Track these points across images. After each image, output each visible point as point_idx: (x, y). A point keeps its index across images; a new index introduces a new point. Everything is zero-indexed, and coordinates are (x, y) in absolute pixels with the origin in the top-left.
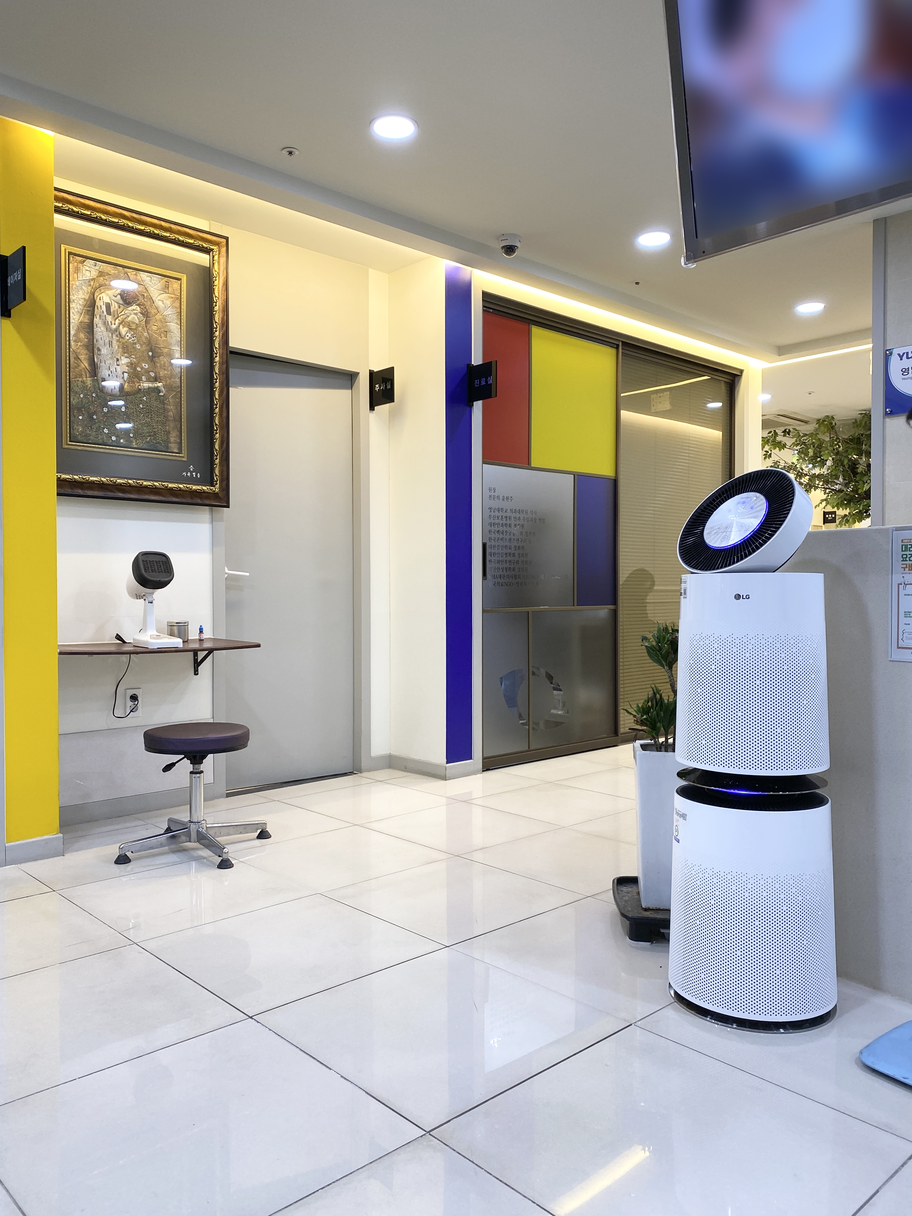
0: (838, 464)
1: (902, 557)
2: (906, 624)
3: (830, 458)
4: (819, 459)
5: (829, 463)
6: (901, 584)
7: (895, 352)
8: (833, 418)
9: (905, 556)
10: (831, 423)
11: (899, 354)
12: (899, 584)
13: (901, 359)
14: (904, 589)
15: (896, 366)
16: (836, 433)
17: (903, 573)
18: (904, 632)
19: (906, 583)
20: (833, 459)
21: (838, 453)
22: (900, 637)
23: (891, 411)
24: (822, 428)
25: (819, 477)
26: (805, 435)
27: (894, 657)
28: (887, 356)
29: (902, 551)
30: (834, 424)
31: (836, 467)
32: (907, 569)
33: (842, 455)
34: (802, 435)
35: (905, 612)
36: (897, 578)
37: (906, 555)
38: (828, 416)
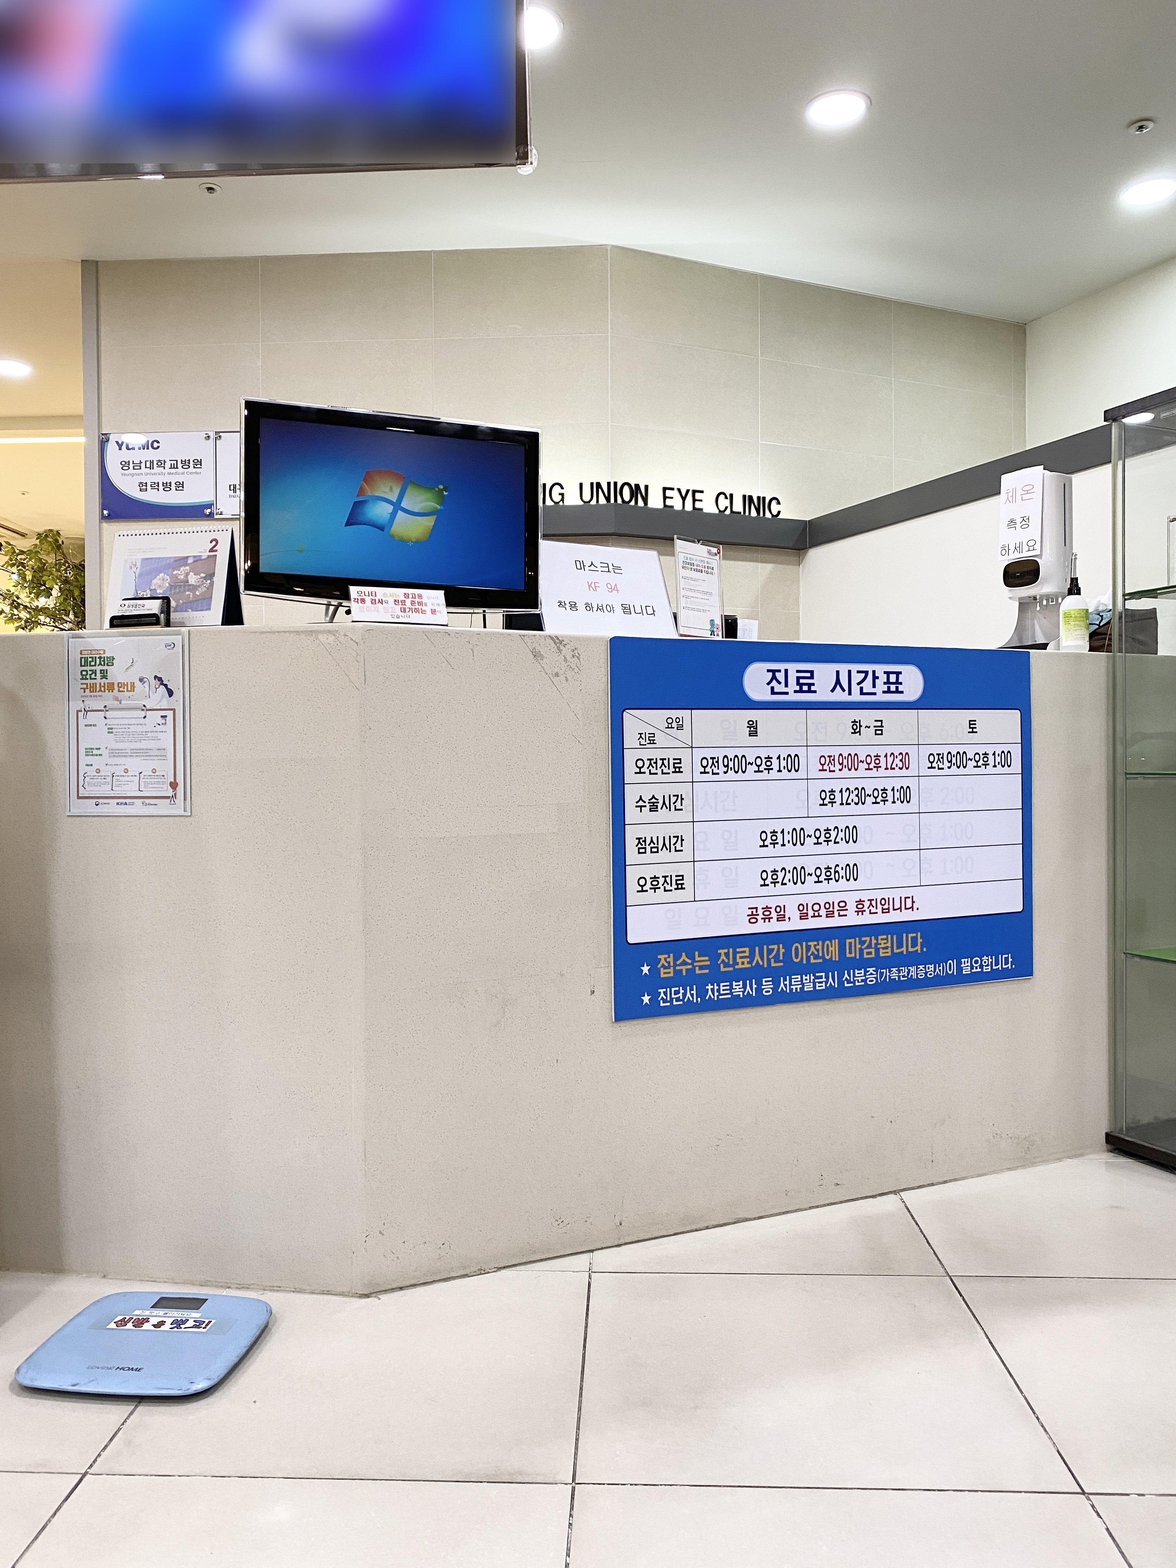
0: (67, 595)
1: (82, 674)
2: (88, 765)
3: (57, 587)
4: (43, 588)
5: (55, 592)
6: (81, 711)
7: (113, 438)
8: (58, 533)
9: (84, 673)
10: (57, 541)
11: (117, 442)
12: (78, 711)
13: (120, 449)
14: (85, 717)
15: (113, 457)
16: (63, 554)
17: (83, 696)
18: (85, 775)
19: (87, 709)
20: (60, 589)
21: (66, 581)
22: (81, 783)
23: (109, 515)
24: (45, 546)
25: (44, 610)
26: (22, 552)
27: (75, 811)
28: (104, 441)
29: (81, 666)
30: (60, 543)
31: (64, 599)
32: (87, 691)
33: (72, 584)
34: (17, 551)
35: (86, 749)
36: (76, 705)
37: (87, 671)
38: (51, 530)
